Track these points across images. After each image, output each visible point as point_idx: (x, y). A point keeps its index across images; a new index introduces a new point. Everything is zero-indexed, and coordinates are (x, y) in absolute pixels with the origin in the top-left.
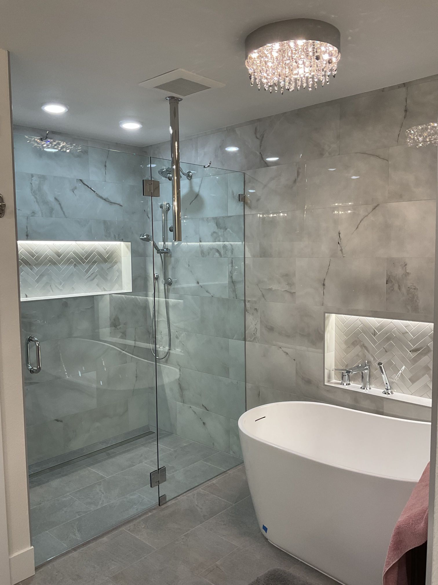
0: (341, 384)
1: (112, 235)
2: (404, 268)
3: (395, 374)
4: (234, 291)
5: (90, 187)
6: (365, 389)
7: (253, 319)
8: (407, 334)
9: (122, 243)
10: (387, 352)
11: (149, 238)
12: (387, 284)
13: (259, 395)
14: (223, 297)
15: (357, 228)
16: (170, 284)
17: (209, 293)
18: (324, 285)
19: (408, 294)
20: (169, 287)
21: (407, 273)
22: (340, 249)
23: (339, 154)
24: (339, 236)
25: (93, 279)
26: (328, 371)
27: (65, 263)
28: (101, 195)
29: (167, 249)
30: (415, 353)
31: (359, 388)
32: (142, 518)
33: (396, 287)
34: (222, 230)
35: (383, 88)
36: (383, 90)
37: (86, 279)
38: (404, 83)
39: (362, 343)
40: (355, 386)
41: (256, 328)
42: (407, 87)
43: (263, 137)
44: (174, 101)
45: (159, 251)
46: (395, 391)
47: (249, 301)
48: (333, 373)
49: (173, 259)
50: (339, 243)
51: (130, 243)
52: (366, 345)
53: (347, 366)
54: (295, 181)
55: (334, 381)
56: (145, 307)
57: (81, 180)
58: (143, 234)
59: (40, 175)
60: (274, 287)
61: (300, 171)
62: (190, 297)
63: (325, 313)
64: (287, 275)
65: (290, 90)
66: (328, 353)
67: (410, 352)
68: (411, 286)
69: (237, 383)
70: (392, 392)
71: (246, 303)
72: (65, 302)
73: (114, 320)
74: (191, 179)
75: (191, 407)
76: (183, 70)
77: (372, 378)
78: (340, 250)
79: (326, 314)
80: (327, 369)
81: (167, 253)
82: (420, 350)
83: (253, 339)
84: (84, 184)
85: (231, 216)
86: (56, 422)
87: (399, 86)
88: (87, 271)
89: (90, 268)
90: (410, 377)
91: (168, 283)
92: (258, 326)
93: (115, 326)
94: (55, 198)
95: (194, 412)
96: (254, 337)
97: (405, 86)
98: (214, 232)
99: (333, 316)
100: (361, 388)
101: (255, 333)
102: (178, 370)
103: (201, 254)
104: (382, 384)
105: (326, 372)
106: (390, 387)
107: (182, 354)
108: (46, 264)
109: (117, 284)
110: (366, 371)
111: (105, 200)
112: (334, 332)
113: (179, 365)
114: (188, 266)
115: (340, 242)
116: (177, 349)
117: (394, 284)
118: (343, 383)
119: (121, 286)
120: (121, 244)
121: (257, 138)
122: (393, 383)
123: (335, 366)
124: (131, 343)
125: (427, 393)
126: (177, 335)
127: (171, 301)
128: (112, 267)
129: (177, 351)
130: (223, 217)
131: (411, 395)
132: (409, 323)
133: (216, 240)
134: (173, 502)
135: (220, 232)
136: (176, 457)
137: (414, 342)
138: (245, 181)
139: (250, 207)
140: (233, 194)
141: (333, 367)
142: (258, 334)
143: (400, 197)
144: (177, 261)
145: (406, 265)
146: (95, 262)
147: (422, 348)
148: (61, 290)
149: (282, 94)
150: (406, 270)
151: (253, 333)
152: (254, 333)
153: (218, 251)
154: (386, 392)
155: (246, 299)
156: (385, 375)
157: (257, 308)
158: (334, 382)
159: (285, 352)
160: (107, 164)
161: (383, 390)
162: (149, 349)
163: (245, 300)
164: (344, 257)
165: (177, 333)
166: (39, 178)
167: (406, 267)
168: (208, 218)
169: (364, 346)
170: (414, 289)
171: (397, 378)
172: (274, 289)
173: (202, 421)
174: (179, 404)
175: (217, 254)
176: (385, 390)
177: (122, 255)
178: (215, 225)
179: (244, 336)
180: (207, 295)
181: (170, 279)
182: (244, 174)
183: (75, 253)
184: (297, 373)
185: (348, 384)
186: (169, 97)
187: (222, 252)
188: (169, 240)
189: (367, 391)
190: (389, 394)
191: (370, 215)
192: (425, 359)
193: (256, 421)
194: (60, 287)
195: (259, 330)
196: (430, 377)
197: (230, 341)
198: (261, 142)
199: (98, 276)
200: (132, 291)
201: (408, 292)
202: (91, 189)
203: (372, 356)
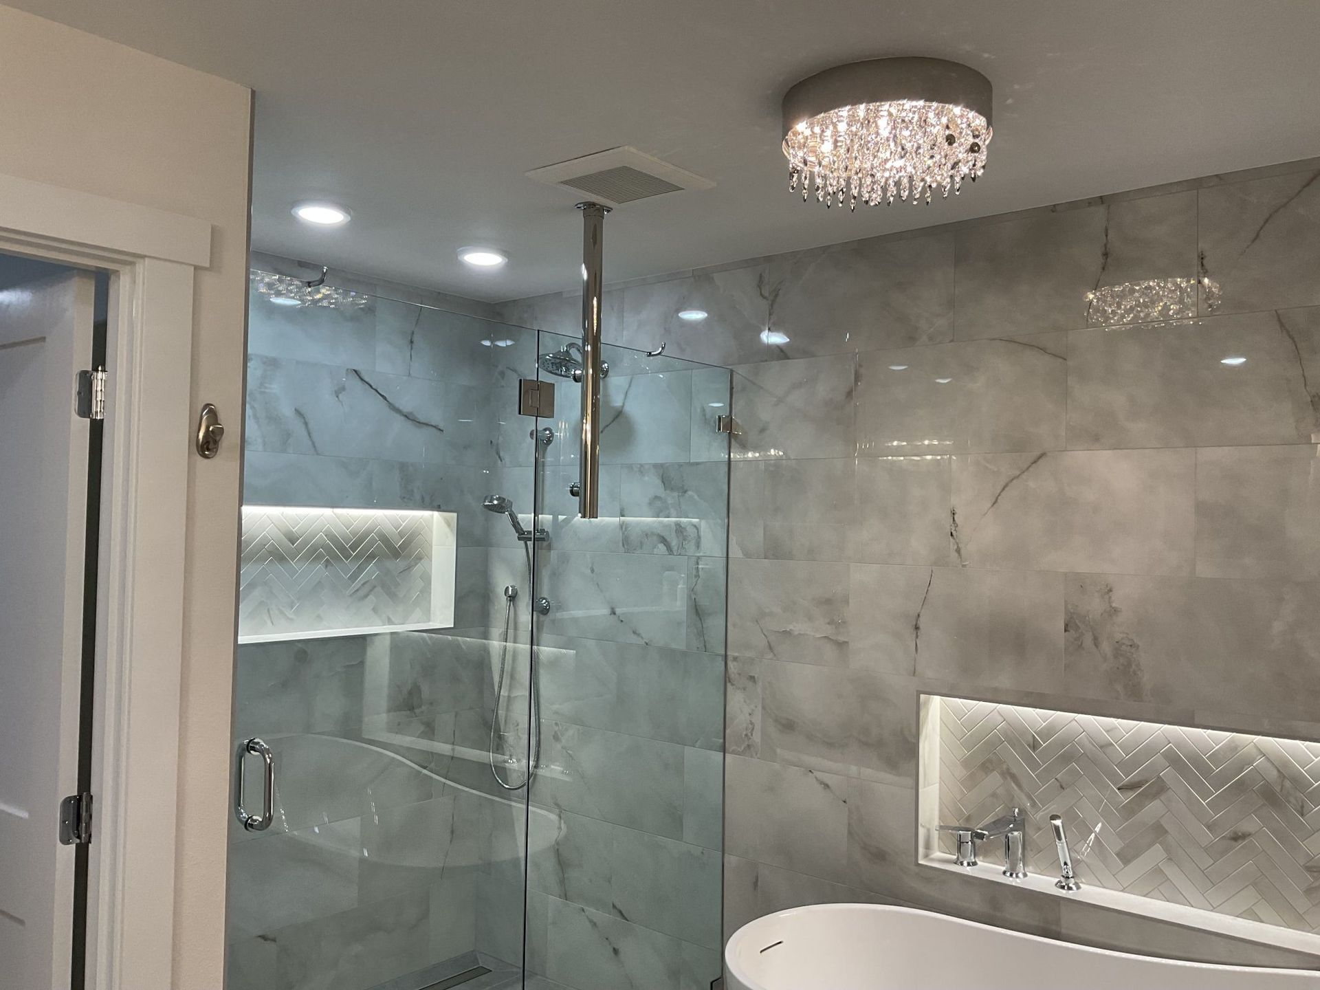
0: (955, 863)
1: (418, 497)
2: (1107, 596)
3: (1083, 841)
4: (701, 633)
5: (374, 387)
6: (1014, 875)
7: (745, 702)
8: (1111, 748)
9: (436, 515)
10: (1063, 789)
11: (503, 505)
12: (1067, 633)
13: (756, 884)
14: (674, 646)
15: (994, 504)
16: (545, 611)
17: (639, 635)
18: (917, 628)
19: (1116, 657)
20: (542, 618)
21: (1113, 608)
22: (956, 547)
23: (952, 341)
24: (954, 518)
25: (366, 596)
26: (926, 831)
27: (306, 558)
28: (397, 405)
29: (543, 531)
30: (1131, 793)
31: (998, 874)
33: (1088, 641)
34: (676, 494)
35: (1054, 205)
36: (1053, 209)
37: (351, 596)
38: (1101, 198)
39: (1005, 767)
40: (989, 869)
41: (752, 723)
42: (1108, 207)
43: (777, 295)
44: (593, 213)
45: (522, 535)
46: (1083, 880)
47: (735, 659)
48: (935, 835)
49: (553, 554)
50: (952, 534)
51: (455, 515)
52: (1014, 770)
53: (968, 819)
54: (849, 394)
55: (937, 854)
56: (481, 663)
57: (356, 371)
58: (492, 497)
59: (267, 357)
60: (797, 627)
61: (862, 371)
62: (591, 644)
63: (919, 693)
64: (828, 602)
65: (872, 204)
66: (925, 787)
67: (1119, 789)
68: (1122, 639)
69: (702, 853)
70: (1076, 884)
71: (729, 663)
72: (301, 651)
73: (410, 693)
74: (604, 377)
75: (583, 910)
76: (633, 150)
77: (1029, 848)
78: (956, 550)
79: (922, 696)
80: (923, 827)
81: (543, 539)
82: (1141, 787)
83: (742, 748)
84: (362, 379)
85: (697, 464)
86: (259, 939)
87: (1088, 203)
88: (354, 577)
89: (360, 569)
90: (1117, 849)
91: (540, 609)
92: (757, 719)
93: (411, 708)
94: (296, 410)
95: (591, 921)
96: (747, 743)
97: (1102, 203)
98: (656, 497)
99: (936, 701)
100: (1004, 873)
101: (750, 734)
102: (553, 817)
103: (623, 545)
104: (1053, 864)
105: (922, 832)
106: (1074, 873)
107: (567, 779)
108: (262, 559)
109: (418, 609)
110: (1016, 833)
111: (406, 416)
112: (938, 739)
113: (557, 805)
114: (590, 571)
115: (954, 533)
116: (552, 767)
117: (1082, 634)
118: (961, 860)
119: (427, 615)
120: (432, 516)
121: (764, 297)
122: (1079, 861)
123: (940, 819)
124: (444, 748)
125: (1159, 887)
126: (556, 732)
127: (546, 651)
128: (409, 568)
129: (553, 770)
130: (680, 465)
131: (1122, 891)
132: (1116, 722)
133: (661, 515)
135: (672, 497)
137: (1127, 766)
138: (733, 388)
139: (743, 445)
140: (704, 415)
141: (936, 822)
142: (757, 737)
143: (1095, 439)
144: (565, 558)
145: (1110, 590)
146: (372, 557)
147: (1147, 782)
148: (291, 620)
150: (1110, 603)
151: (745, 733)
152: (746, 735)
153: (663, 540)
154: (1064, 884)
155: (729, 653)
156: (1065, 844)
157: (756, 676)
158: (938, 857)
159: (822, 783)
160: (415, 339)
161: (1057, 880)
162: (484, 764)
163: (726, 655)
164: (964, 566)
165: (556, 728)
166: (264, 363)
167: (1110, 594)
168: (642, 465)
169: (1009, 775)
170: (1131, 646)
171: (1086, 849)
172: (796, 633)
173: (610, 944)
174: (554, 900)
175: (662, 547)
176: (1062, 879)
177: (434, 543)
178: (658, 482)
179: (721, 741)
180: (634, 639)
181: (544, 601)
182: (732, 372)
183: (330, 535)
184: (850, 833)
185: (972, 862)
186: (585, 203)
187: (674, 543)
188: (546, 509)
189: (1019, 881)
190: (1070, 888)
191: (1024, 476)
192: (1154, 808)
193: (761, 952)
194: (290, 614)
195: (758, 727)
196: (1167, 849)
197: (688, 750)
198: (772, 305)
199: (379, 589)
200: (452, 626)
201: (1117, 653)
202: (377, 391)
203: (1029, 797)
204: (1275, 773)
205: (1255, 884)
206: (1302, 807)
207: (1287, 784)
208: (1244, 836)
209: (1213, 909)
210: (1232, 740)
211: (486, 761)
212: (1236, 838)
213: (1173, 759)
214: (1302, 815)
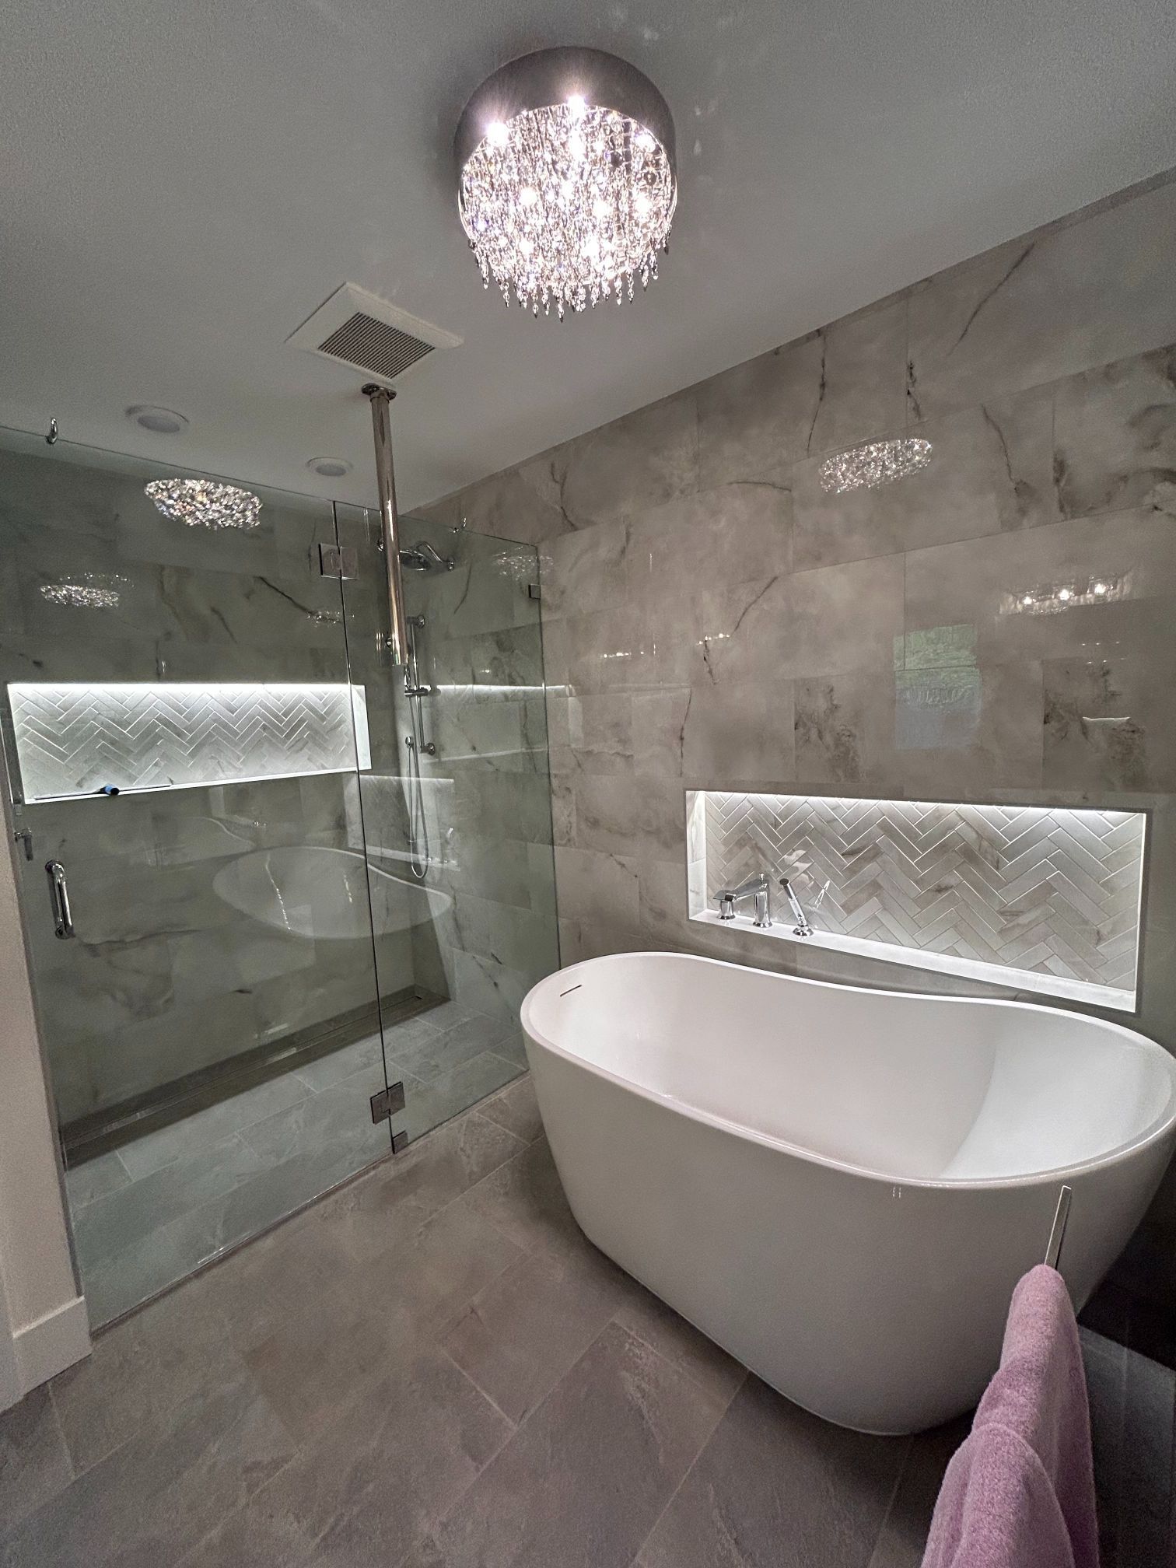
0: (720, 918)
2: (829, 696)
3: (813, 897)
4: (531, 758)
5: (279, 590)
6: (762, 925)
7: (564, 807)
8: (835, 823)
9: (349, 687)
12: (797, 730)
14: (516, 773)
15: (737, 628)
17: (492, 764)
18: (682, 739)
19: (837, 746)
21: (834, 705)
22: (708, 668)
23: (700, 491)
24: (705, 645)
25: (301, 749)
26: (695, 894)
27: (245, 723)
28: (302, 604)
30: (852, 857)
31: (750, 924)
32: (354, 1185)
33: (814, 735)
35: (778, 347)
36: (776, 352)
37: (287, 749)
38: (818, 331)
39: (753, 842)
40: (742, 921)
41: (570, 823)
42: (825, 338)
43: (565, 479)
44: (379, 399)
47: (556, 776)
48: (703, 897)
50: (705, 659)
51: (363, 686)
52: (761, 845)
53: (727, 886)
54: (623, 551)
55: (704, 911)
57: (262, 578)
59: (179, 567)
60: (596, 747)
61: (632, 530)
63: (685, 789)
64: (616, 725)
66: (692, 862)
67: (843, 855)
68: (843, 730)
69: (544, 917)
70: (809, 930)
71: (552, 779)
74: (453, 569)
75: (474, 957)
76: (354, 286)
77: (772, 904)
78: (709, 672)
79: (688, 793)
80: (693, 892)
82: (860, 852)
83: (565, 841)
84: (269, 585)
85: (520, 628)
86: (239, 994)
87: (809, 338)
88: (289, 736)
89: (293, 731)
90: (842, 902)
92: (574, 819)
94: (211, 608)
95: (480, 965)
96: (567, 838)
97: (819, 335)
98: (495, 659)
99: (701, 796)
100: (754, 923)
101: (569, 831)
102: (448, 898)
104: (791, 916)
105: (691, 896)
106: (807, 921)
110: (762, 893)
112: (703, 824)
113: (453, 888)
114: (459, 721)
115: (707, 658)
117: (809, 730)
118: (722, 915)
119: (355, 760)
121: (557, 482)
122: (811, 913)
123: (707, 885)
125: (877, 932)
128: (335, 728)
130: (508, 631)
131: (847, 934)
132: (839, 802)
134: (421, 1142)
136: (446, 1045)
137: (849, 837)
138: (539, 562)
139: (550, 608)
141: (704, 887)
142: (574, 833)
143: (817, 559)
145: (832, 690)
146: (302, 721)
147: (865, 848)
148: (240, 769)
149: (562, 319)
150: (831, 700)
151: (564, 830)
152: (567, 832)
154: (799, 932)
155: (551, 772)
156: (796, 901)
157: (570, 787)
158: (704, 913)
159: (620, 863)
160: (313, 552)
161: (793, 928)
163: (549, 774)
164: (715, 683)
166: (177, 571)
167: (832, 693)
169: (757, 848)
170: (849, 736)
171: (818, 903)
172: (596, 752)
173: (492, 980)
174: (457, 951)
176: (799, 927)
178: (494, 646)
179: (551, 836)
180: (492, 769)
181: (432, 746)
182: (537, 549)
183: (262, 705)
184: (641, 899)
185: (731, 917)
189: (765, 929)
190: (804, 934)
191: (760, 601)
192: (871, 869)
193: (561, 996)
194: (238, 764)
195: (574, 825)
196: (882, 902)
197: (529, 844)
198: (562, 487)
199: (310, 744)
200: (370, 768)
201: (838, 743)
202: (283, 594)
203: (773, 866)
204: (974, 835)
205: (955, 927)
206: (998, 862)
207: (985, 843)
208: (947, 889)
209: (920, 948)
210: (937, 810)
211: (408, 861)
212: (940, 890)
213: (886, 828)
214: (997, 868)
